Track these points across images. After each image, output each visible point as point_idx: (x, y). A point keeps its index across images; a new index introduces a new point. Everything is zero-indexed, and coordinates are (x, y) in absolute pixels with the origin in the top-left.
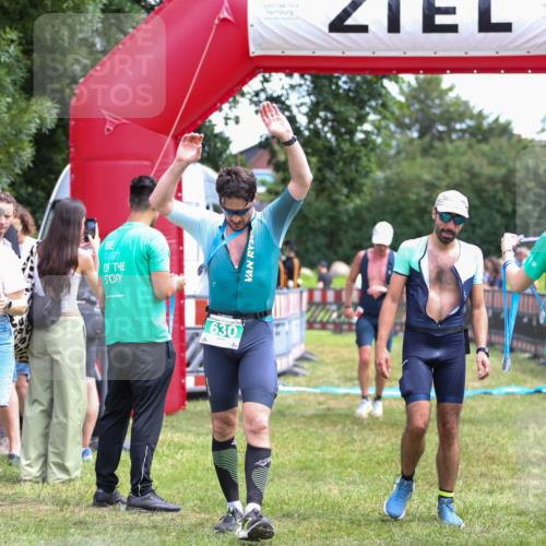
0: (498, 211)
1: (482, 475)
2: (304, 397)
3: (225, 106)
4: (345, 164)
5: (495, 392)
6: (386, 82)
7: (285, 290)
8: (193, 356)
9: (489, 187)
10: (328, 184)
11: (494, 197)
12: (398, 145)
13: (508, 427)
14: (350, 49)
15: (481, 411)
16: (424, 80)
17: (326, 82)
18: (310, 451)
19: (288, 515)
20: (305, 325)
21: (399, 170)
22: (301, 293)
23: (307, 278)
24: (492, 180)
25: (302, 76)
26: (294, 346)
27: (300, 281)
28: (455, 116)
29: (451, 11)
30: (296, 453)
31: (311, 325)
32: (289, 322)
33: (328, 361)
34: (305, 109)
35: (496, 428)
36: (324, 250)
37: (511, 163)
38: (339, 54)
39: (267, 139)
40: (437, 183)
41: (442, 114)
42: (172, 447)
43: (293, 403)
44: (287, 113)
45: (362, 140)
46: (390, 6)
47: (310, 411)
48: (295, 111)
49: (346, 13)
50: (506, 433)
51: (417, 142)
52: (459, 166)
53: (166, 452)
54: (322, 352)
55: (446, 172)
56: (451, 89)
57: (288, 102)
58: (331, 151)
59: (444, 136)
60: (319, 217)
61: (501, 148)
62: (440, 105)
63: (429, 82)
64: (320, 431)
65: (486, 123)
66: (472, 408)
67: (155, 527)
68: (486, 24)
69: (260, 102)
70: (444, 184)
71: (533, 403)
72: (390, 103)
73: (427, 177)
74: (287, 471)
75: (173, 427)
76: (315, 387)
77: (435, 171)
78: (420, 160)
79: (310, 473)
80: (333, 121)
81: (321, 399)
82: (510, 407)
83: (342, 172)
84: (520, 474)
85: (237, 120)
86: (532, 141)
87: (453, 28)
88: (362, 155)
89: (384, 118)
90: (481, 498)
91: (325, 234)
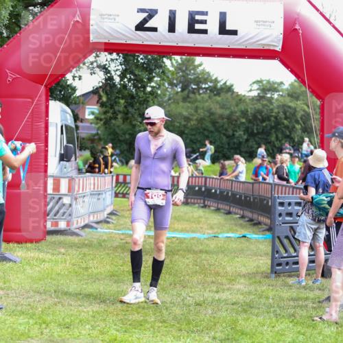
0: (224, 134)
1: (213, 282)
2: (112, 236)
3: (74, 70)
4: (140, 104)
5: (220, 236)
6: (165, 60)
7: (103, 174)
8: (51, 210)
9: (220, 121)
10: (130, 115)
11: (223, 126)
12: (170, 95)
13: (228, 256)
14: (147, 40)
15: (212, 246)
16: (186, 59)
17: (132, 58)
18: (116, 266)
19: (104, 302)
20: (114, 195)
21: (170, 109)
22: (113, 176)
23: (116, 168)
24: (222, 117)
25: (118, 54)
26: (107, 206)
27: (112, 170)
28: (202, 80)
29: (204, 22)
30: (108, 267)
31: (117, 195)
32: (105, 193)
33: (126, 215)
34: (118, 73)
35: (221, 256)
36: (125, 152)
37: (232, 108)
38: (141, 43)
39: (97, 89)
40: (191, 117)
41: (195, 79)
42: (38, 261)
43: (106, 239)
44: (109, 75)
45: (150, 92)
46: (170, 18)
47: (116, 244)
48: (113, 73)
49: (145, 21)
50: (226, 259)
51: (179, 94)
52: (203, 108)
53: (36, 264)
54: (123, 210)
55: (196, 111)
56: (200, 65)
57: (109, 69)
58: (132, 97)
59: (195, 91)
60: (124, 134)
61: (227, 99)
62: (194, 74)
63: (189, 61)
64: (122, 255)
65: (219, 85)
66: (207, 245)
67: (29, 305)
68: (223, 30)
69: (94, 68)
70: (195, 118)
71: (241, 243)
72: (166, 72)
73: (185, 113)
74: (103, 276)
75: (39, 249)
76: (119, 230)
77: (189, 110)
78: (181, 104)
79: (116, 278)
80: (134, 80)
81: (122, 237)
82: (228, 245)
83: (138, 109)
84: (234, 283)
85: (80, 78)
86: (244, 96)
87: (205, 32)
88: (150, 99)
89: (163, 80)
90: (212, 295)
91: (126, 143)
